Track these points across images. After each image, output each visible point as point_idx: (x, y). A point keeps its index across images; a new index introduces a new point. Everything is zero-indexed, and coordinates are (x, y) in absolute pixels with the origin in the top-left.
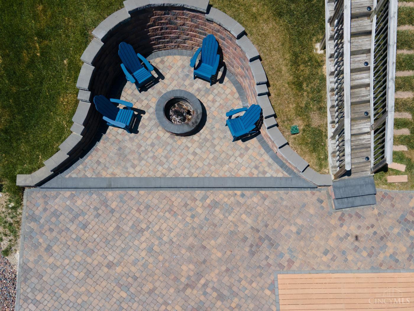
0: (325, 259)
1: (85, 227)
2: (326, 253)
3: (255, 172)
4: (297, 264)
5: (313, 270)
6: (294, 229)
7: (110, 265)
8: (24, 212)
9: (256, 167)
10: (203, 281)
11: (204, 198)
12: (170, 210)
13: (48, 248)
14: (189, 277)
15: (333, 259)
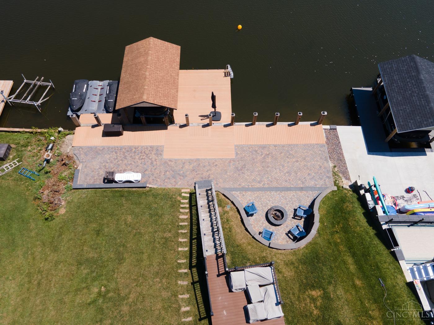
0: (217, 163)
1: (309, 174)
2: (216, 165)
3: (244, 193)
4: (227, 162)
5: (221, 159)
6: (228, 174)
7: (297, 161)
8: (332, 180)
9: (243, 195)
10: (263, 156)
11: (264, 184)
12: (277, 180)
13: (321, 167)
14: (268, 157)
15: (214, 163)
